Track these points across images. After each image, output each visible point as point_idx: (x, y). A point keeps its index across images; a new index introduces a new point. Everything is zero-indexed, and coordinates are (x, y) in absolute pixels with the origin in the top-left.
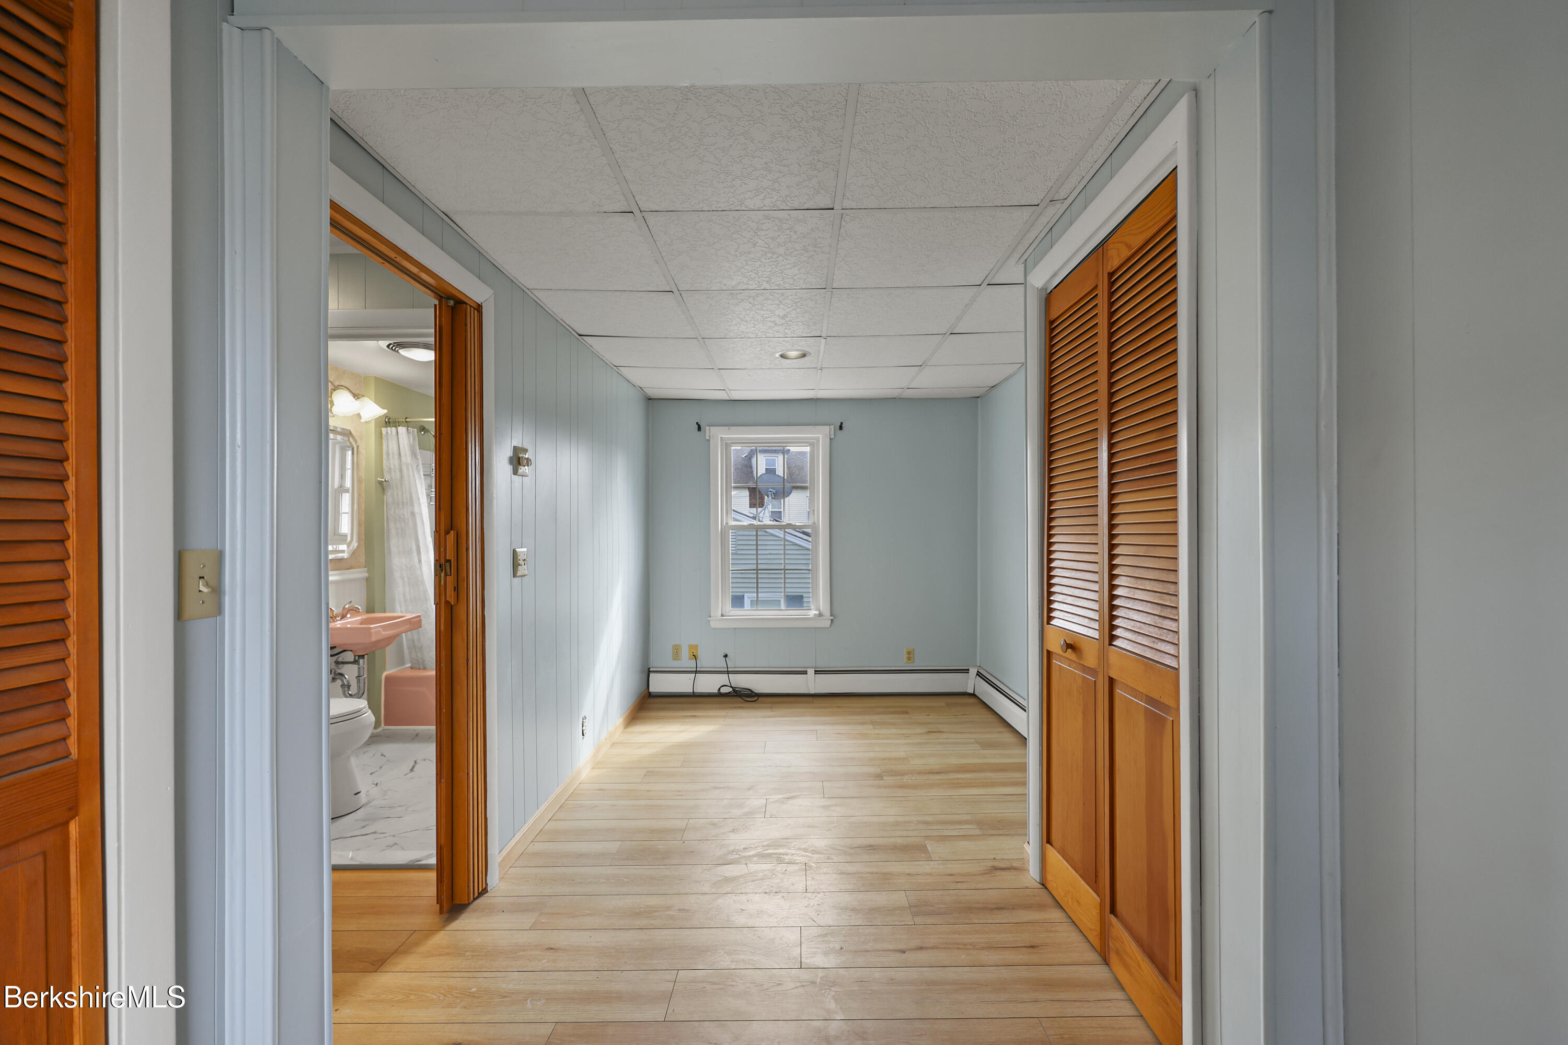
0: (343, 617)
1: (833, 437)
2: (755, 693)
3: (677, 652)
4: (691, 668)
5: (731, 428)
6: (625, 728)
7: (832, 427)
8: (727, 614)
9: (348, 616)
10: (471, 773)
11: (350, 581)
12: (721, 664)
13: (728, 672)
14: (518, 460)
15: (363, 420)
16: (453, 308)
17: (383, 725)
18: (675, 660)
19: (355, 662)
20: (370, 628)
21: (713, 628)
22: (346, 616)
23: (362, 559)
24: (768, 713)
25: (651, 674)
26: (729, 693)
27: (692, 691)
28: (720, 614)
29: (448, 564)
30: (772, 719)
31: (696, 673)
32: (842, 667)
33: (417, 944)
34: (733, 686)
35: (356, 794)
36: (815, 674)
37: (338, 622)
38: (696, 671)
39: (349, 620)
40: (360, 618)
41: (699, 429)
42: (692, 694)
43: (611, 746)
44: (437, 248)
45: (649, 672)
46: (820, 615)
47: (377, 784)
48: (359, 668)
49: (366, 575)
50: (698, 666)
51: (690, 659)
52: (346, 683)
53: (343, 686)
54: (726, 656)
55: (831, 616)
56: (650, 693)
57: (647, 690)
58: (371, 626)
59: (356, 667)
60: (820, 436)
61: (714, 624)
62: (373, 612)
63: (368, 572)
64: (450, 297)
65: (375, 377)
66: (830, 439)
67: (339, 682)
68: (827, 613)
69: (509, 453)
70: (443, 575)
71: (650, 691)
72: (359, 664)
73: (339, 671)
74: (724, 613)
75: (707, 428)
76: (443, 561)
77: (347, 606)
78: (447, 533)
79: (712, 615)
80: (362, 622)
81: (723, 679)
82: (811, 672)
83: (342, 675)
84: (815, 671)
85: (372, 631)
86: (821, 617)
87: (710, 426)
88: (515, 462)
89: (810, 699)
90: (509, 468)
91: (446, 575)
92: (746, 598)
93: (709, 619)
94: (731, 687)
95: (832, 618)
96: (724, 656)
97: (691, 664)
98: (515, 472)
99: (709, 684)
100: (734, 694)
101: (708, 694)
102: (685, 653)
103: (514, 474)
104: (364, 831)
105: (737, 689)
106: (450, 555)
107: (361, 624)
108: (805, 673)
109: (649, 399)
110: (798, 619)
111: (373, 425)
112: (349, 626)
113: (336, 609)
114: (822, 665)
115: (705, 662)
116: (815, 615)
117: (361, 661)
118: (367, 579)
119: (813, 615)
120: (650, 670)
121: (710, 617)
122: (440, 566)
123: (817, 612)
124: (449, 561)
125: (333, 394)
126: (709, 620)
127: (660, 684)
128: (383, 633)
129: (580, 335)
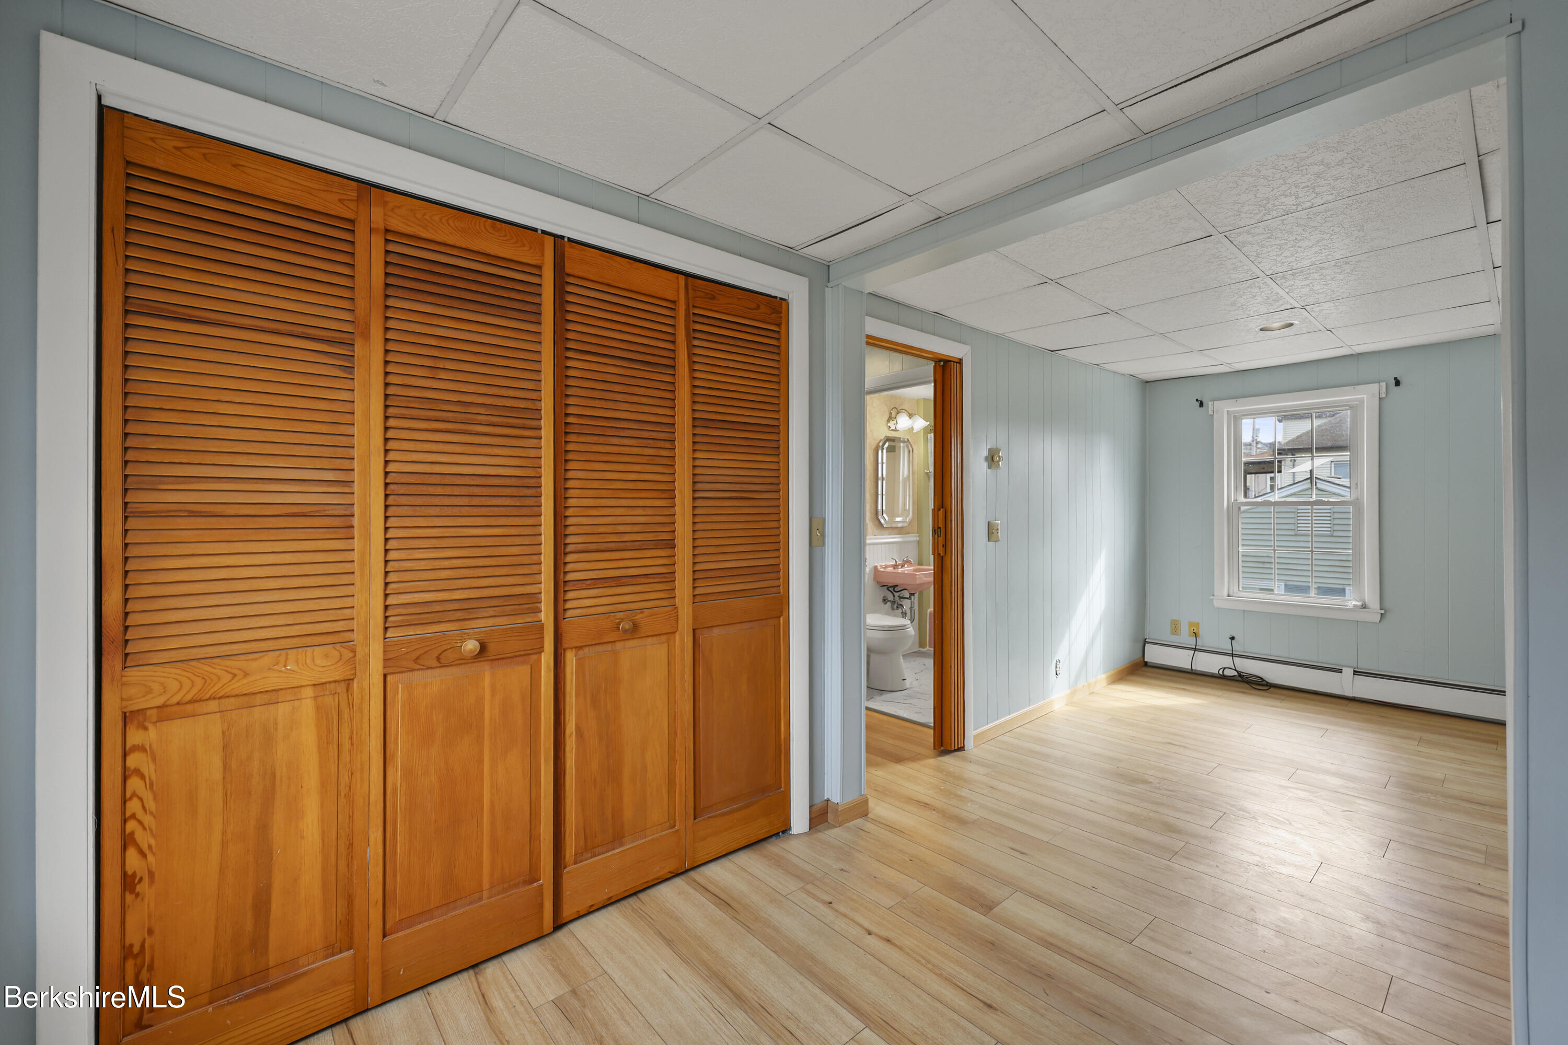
0: (903, 566)
1: (1383, 395)
2: (1267, 682)
3: (1175, 627)
4: (1191, 645)
5: (1239, 400)
6: (1108, 685)
7: (1384, 384)
8: (1234, 595)
9: (906, 566)
10: (953, 666)
11: (908, 542)
12: (1226, 646)
13: (1232, 655)
14: (992, 459)
15: (914, 431)
16: (943, 366)
17: (928, 647)
18: (1173, 634)
19: (909, 598)
20: (916, 575)
21: (1217, 608)
22: (904, 566)
23: (916, 528)
24: (1277, 703)
25: (1146, 645)
26: (1234, 676)
27: (1190, 668)
28: (1226, 593)
29: (939, 530)
30: (1279, 709)
31: (1195, 651)
32: (1398, 673)
33: (919, 759)
34: (1237, 669)
35: (903, 680)
36: (1354, 674)
37: (900, 569)
38: (1195, 649)
39: (906, 569)
40: (912, 568)
41: (1201, 404)
42: (1190, 671)
43: (1090, 694)
44: (932, 336)
45: (1145, 642)
46: (1364, 606)
47: (917, 680)
48: (911, 602)
49: (918, 539)
50: (1197, 644)
51: (1189, 636)
52: (904, 612)
53: (902, 613)
54: (1233, 638)
55: (1381, 609)
56: (1146, 662)
57: (1142, 659)
58: (917, 573)
59: (909, 601)
60: (1365, 396)
61: (1217, 604)
62: (922, 565)
63: (919, 537)
64: (940, 360)
65: (924, 399)
66: (1380, 398)
67: (900, 610)
68: (1374, 604)
69: (985, 453)
70: (936, 536)
71: (1146, 660)
72: (911, 599)
73: (901, 603)
74: (1231, 593)
75: (1210, 403)
76: (936, 528)
77: (905, 559)
78: (939, 510)
79: (1215, 595)
80: (915, 570)
81: (1226, 661)
82: (1348, 672)
83: (902, 605)
84: (1354, 671)
85: (917, 576)
86: (1364, 610)
87: (1213, 400)
88: (990, 459)
89: (1345, 702)
90: (985, 464)
91: (938, 536)
92: (1347, 591)
93: (1212, 597)
94: (1236, 670)
95: (1383, 612)
96: (1230, 638)
97: (1191, 642)
98: (990, 467)
99: (1209, 663)
100: (1240, 679)
101: (1210, 674)
102: (1185, 629)
103: (989, 468)
104: (905, 702)
105: (1244, 674)
106: (941, 524)
107: (913, 571)
108: (1340, 671)
109: (1146, 382)
110: (1329, 608)
111: (922, 433)
112: (906, 572)
113: (899, 560)
114: (1363, 667)
115: (1206, 641)
116: (1355, 606)
117: (912, 597)
118: (918, 542)
119: (1352, 605)
120: (1147, 640)
121: (1213, 596)
122: (935, 531)
123: (1359, 604)
124: (940, 528)
125: (897, 416)
126: (1213, 599)
127: (1155, 655)
128: (924, 579)
129: (1052, 351)
